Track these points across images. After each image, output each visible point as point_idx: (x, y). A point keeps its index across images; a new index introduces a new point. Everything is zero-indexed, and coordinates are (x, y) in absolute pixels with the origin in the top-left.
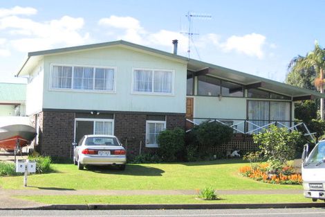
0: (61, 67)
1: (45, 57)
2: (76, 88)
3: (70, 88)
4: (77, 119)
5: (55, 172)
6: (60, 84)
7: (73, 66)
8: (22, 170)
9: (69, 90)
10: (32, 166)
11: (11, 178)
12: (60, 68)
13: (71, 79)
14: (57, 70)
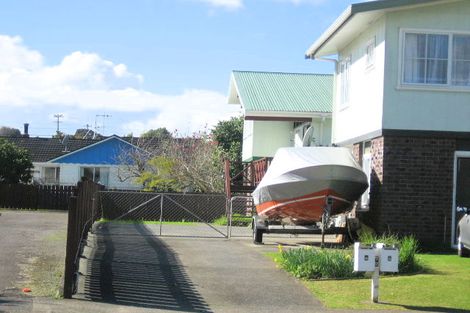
0: (423, 36)
1: (387, 14)
2: (457, 83)
3: (444, 82)
4: (459, 154)
5: (426, 271)
6: (421, 74)
7: (450, 33)
8: (369, 267)
9: (441, 87)
10: (390, 258)
11: (334, 283)
12: (421, 37)
13: (445, 63)
14: (414, 42)
